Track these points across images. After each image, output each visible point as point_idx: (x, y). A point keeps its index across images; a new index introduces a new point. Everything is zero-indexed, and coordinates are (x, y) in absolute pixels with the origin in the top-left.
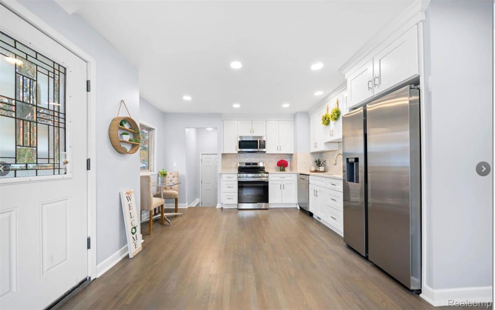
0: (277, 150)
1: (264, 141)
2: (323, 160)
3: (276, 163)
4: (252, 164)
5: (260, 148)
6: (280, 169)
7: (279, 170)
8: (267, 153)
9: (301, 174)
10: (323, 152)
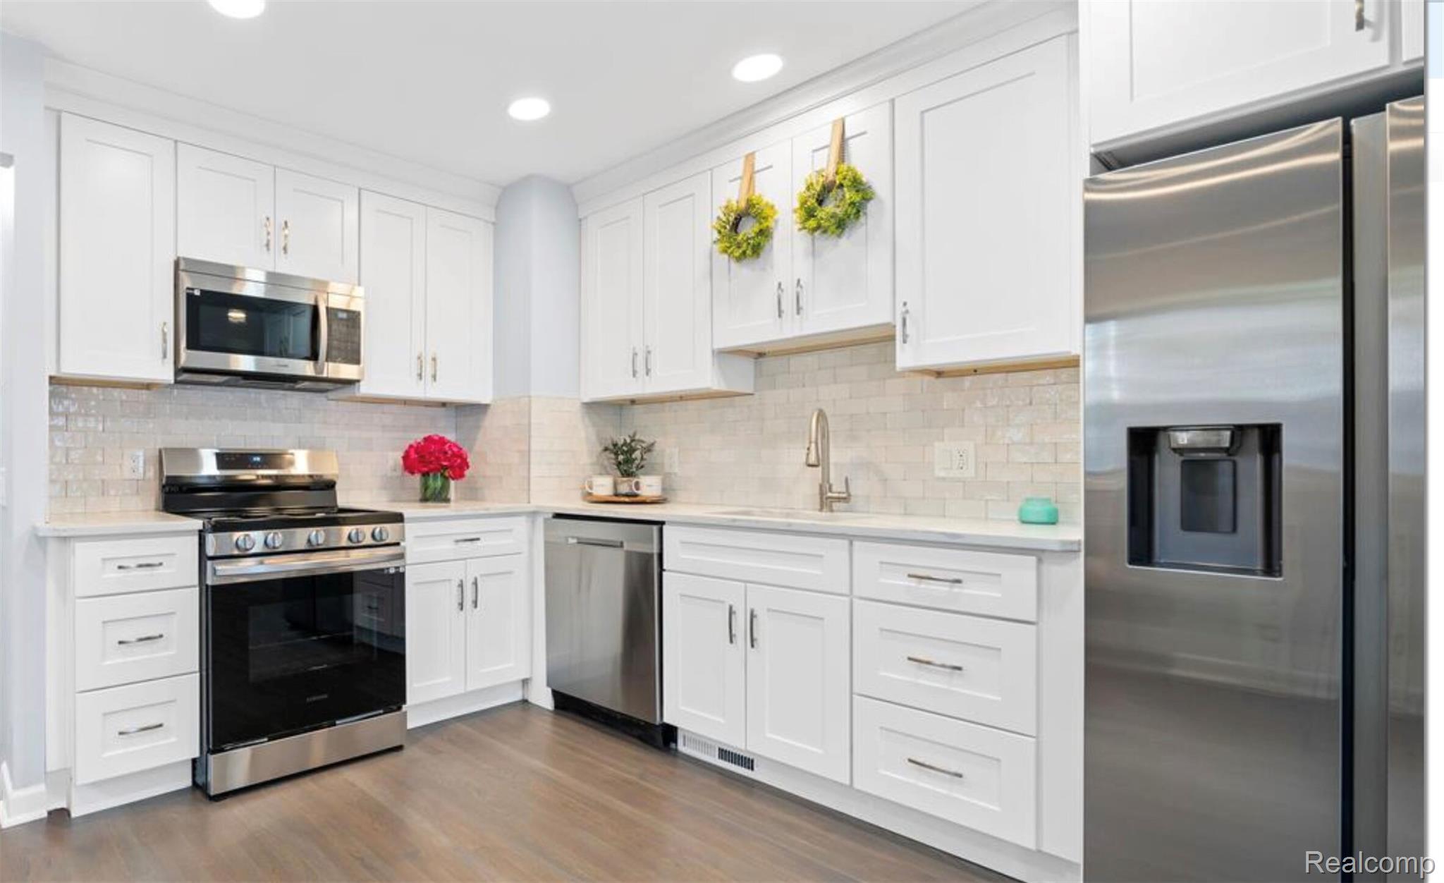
0: (420, 376)
1: (353, 319)
2: (643, 442)
3: (399, 455)
4: (258, 459)
5: (329, 358)
6: (425, 487)
7: (419, 496)
8: (365, 389)
9: (558, 516)
10: (633, 402)
